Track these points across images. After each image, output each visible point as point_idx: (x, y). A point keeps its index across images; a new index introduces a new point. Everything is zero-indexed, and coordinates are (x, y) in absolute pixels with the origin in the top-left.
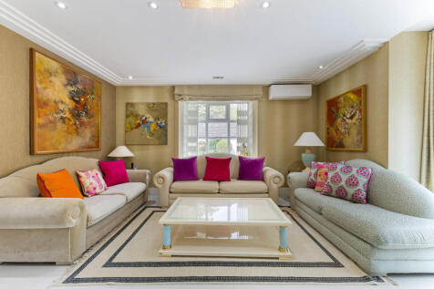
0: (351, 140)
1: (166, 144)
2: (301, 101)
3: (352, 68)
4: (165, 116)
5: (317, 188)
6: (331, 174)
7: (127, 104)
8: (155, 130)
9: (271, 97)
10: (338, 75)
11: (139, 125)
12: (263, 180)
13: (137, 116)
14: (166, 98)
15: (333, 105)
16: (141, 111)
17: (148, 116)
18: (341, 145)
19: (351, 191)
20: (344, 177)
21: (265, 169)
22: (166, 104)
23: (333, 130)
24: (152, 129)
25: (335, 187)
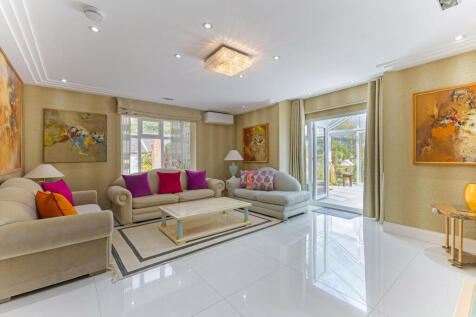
0: (259, 156)
1: (106, 161)
2: (226, 126)
3: (259, 111)
4: (104, 129)
5: (248, 187)
6: (256, 177)
7: (45, 111)
8: (90, 145)
9: (207, 122)
10: (251, 113)
11: (65, 139)
12: (207, 187)
13: (63, 127)
14: (106, 110)
15: (248, 132)
16: (70, 121)
17: (79, 128)
18: (253, 159)
19: (267, 185)
20: (263, 177)
21: (207, 179)
22: (106, 116)
23: (248, 150)
24: (86, 143)
25: (259, 184)
